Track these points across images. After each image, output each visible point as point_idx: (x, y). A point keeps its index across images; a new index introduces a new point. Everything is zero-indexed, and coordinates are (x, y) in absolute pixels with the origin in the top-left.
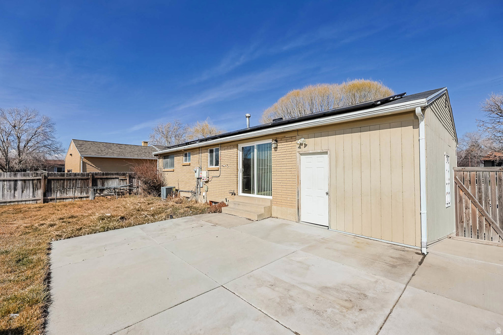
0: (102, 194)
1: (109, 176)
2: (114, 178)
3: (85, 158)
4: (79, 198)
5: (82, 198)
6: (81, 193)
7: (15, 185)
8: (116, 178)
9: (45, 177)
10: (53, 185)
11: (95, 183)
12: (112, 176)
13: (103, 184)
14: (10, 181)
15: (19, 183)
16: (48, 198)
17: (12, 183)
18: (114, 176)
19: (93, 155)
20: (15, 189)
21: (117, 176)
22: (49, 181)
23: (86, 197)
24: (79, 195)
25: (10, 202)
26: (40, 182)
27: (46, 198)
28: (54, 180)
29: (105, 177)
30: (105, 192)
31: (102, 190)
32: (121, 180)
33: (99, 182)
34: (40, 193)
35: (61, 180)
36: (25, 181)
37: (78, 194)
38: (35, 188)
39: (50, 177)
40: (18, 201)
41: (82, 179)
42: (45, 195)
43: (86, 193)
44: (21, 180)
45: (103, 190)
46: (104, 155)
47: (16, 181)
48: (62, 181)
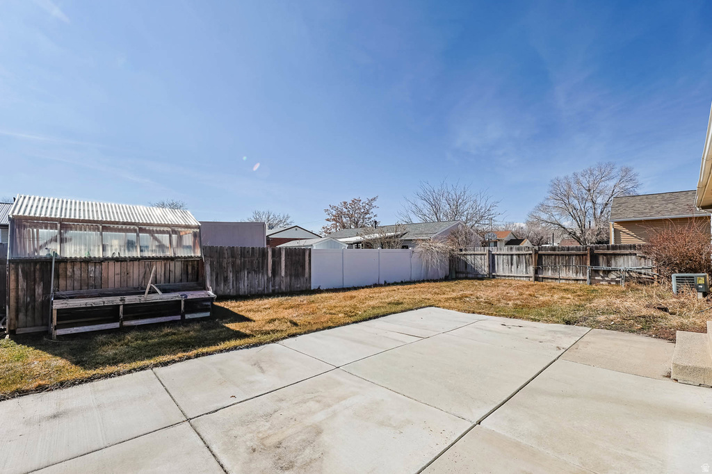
0: (607, 279)
1: (618, 251)
2: (627, 255)
3: (619, 223)
4: (575, 280)
5: (577, 280)
6: (577, 273)
7: (512, 259)
8: (631, 254)
9: (536, 252)
10: (545, 261)
11: (595, 259)
12: (623, 251)
13: (608, 264)
14: (507, 255)
15: (515, 257)
16: (540, 276)
17: (509, 257)
18: (627, 252)
19: (631, 217)
20: (512, 264)
21: (633, 251)
22: (540, 256)
23: (583, 280)
24: (574, 276)
25: (508, 276)
26: (532, 258)
27: (537, 276)
28: (544, 255)
29: (611, 252)
30: (613, 276)
31: (607, 272)
32: (641, 257)
33: (602, 260)
34: (531, 269)
35: (552, 255)
36: (519, 255)
37: (572, 275)
38: (527, 265)
39: (540, 252)
40: (514, 277)
41: (576, 255)
42: (536, 272)
43: (583, 275)
44: (516, 254)
45: (609, 271)
46: (651, 216)
47: (512, 255)
48: (553, 257)
